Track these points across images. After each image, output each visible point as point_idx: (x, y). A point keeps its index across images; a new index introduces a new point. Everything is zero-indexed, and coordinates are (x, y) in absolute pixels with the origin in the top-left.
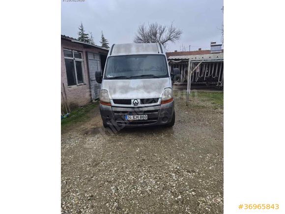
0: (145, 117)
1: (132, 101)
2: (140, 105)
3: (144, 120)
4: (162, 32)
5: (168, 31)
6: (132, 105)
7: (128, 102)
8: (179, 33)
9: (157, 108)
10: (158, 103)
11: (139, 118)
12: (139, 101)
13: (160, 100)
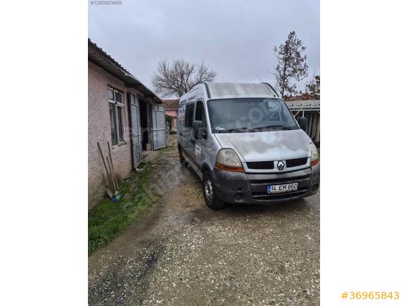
0: (295, 186)
1: (275, 163)
2: (286, 169)
3: (293, 191)
4: (190, 73)
5: (197, 72)
6: (276, 170)
7: (269, 164)
8: (212, 75)
9: (309, 171)
10: (308, 164)
11: (287, 189)
12: (284, 162)
13: (309, 160)
